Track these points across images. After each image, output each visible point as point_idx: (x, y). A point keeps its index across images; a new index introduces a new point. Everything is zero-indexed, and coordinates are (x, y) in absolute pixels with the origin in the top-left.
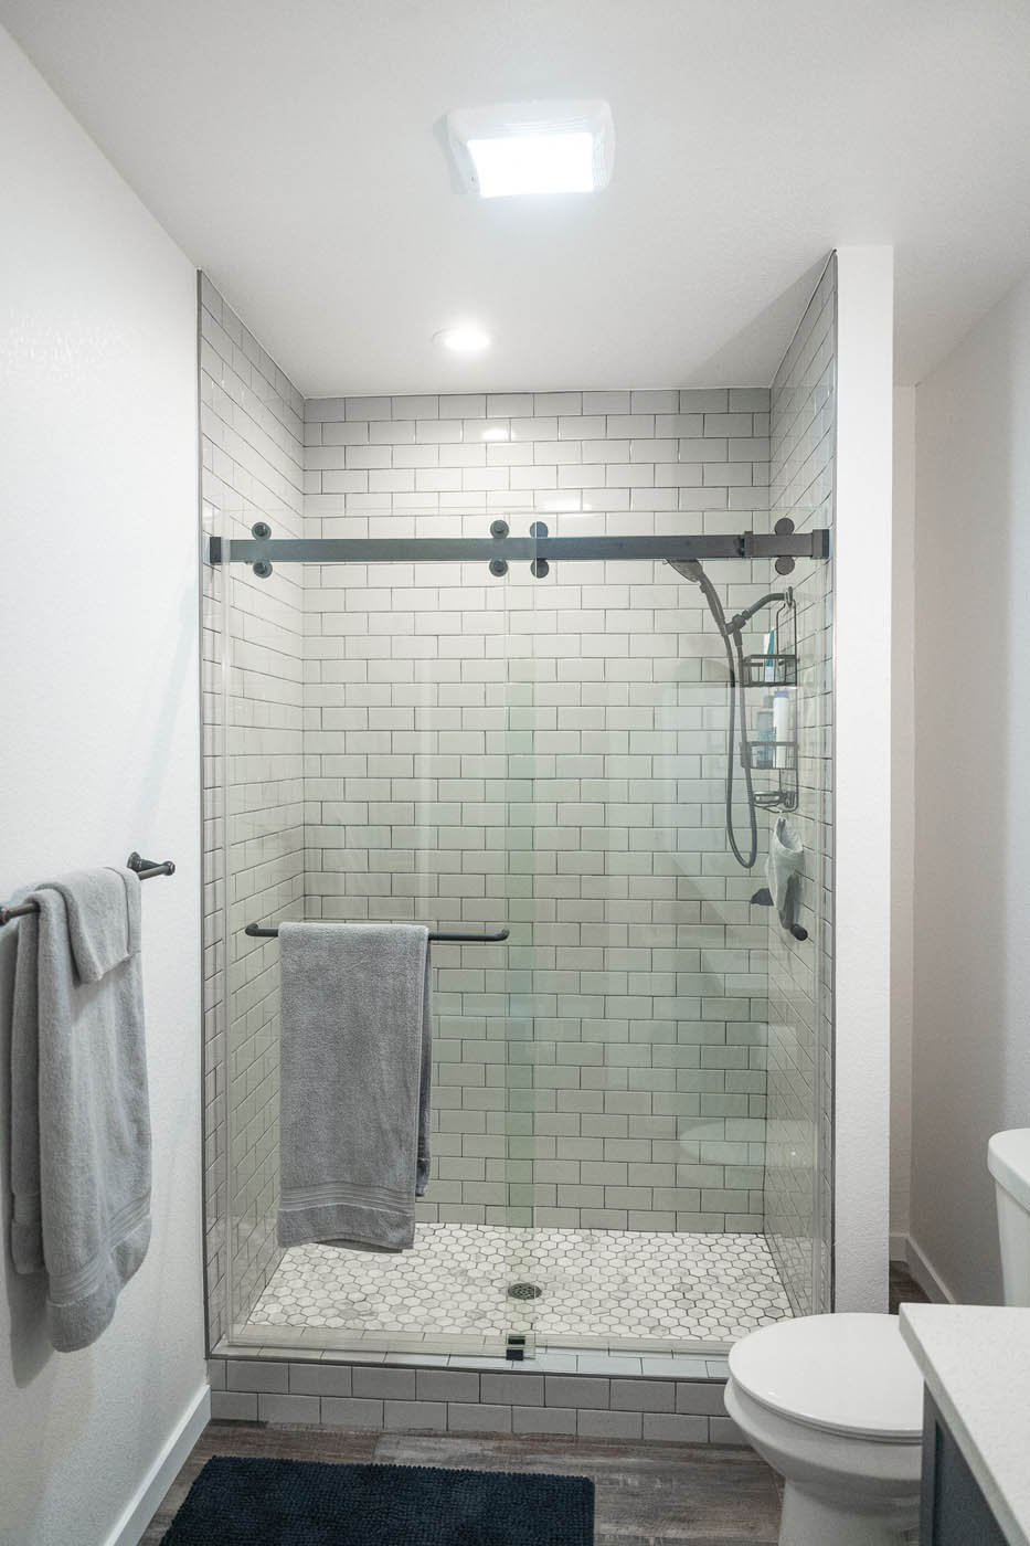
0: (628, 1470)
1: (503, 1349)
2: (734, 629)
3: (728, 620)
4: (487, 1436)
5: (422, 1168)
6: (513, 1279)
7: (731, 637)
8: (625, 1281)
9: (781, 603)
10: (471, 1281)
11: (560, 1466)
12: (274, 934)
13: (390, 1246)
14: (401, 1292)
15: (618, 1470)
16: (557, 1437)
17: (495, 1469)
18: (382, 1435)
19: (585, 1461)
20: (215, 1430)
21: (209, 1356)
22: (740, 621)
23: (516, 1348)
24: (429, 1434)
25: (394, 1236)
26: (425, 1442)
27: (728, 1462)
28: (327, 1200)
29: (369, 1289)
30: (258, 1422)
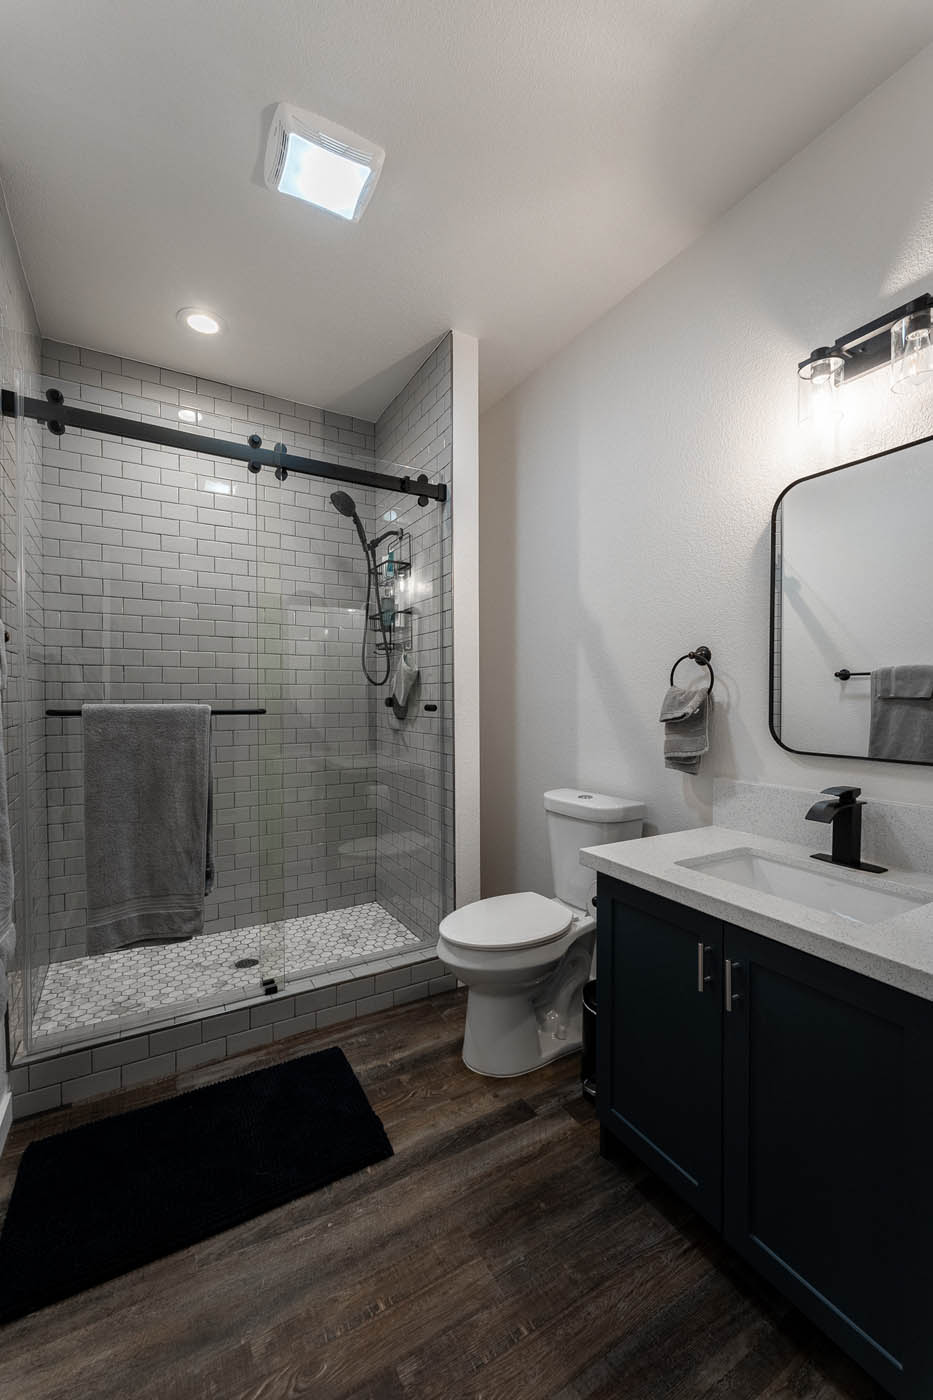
0: (355, 1035)
1: (262, 991)
2: (371, 547)
3: (368, 542)
4: (259, 1049)
5: (209, 876)
6: (235, 959)
7: (370, 552)
8: (309, 942)
9: (395, 537)
10: (206, 968)
11: (313, 1048)
12: (78, 713)
13: (185, 935)
15: (351, 1037)
16: (306, 1033)
17: (272, 1064)
18: (177, 1076)
19: (327, 1040)
20: (22, 1126)
21: (10, 1068)
22: (376, 543)
23: (270, 987)
24: (214, 1062)
25: (187, 928)
26: (213, 1069)
27: (408, 1012)
28: (131, 913)
30: (62, 1106)
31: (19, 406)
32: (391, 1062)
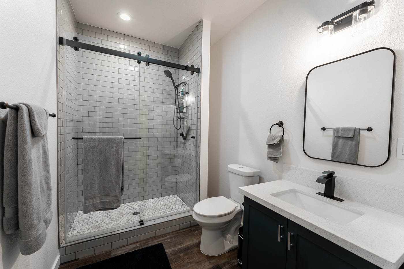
0: (167, 239)
1: (139, 224)
2: (176, 87)
3: (176, 86)
4: (137, 242)
5: (122, 189)
6: (133, 212)
7: (176, 89)
8: (155, 207)
9: (184, 84)
10: (124, 214)
11: (154, 243)
12: (82, 139)
13: (114, 208)
14: (108, 220)
15: (166, 239)
16: (152, 238)
17: (141, 248)
18: (112, 250)
19: (158, 240)
20: (63, 266)
21: (59, 247)
22: (178, 86)
23: (141, 223)
24: (123, 246)
25: (115, 205)
26: (123, 249)
27: (184, 231)
28: (98, 201)
29: (100, 222)
30: (76, 259)
31: (64, 42)
32: (178, 249)
